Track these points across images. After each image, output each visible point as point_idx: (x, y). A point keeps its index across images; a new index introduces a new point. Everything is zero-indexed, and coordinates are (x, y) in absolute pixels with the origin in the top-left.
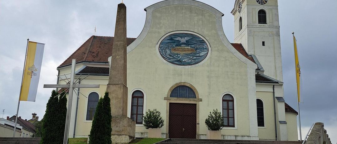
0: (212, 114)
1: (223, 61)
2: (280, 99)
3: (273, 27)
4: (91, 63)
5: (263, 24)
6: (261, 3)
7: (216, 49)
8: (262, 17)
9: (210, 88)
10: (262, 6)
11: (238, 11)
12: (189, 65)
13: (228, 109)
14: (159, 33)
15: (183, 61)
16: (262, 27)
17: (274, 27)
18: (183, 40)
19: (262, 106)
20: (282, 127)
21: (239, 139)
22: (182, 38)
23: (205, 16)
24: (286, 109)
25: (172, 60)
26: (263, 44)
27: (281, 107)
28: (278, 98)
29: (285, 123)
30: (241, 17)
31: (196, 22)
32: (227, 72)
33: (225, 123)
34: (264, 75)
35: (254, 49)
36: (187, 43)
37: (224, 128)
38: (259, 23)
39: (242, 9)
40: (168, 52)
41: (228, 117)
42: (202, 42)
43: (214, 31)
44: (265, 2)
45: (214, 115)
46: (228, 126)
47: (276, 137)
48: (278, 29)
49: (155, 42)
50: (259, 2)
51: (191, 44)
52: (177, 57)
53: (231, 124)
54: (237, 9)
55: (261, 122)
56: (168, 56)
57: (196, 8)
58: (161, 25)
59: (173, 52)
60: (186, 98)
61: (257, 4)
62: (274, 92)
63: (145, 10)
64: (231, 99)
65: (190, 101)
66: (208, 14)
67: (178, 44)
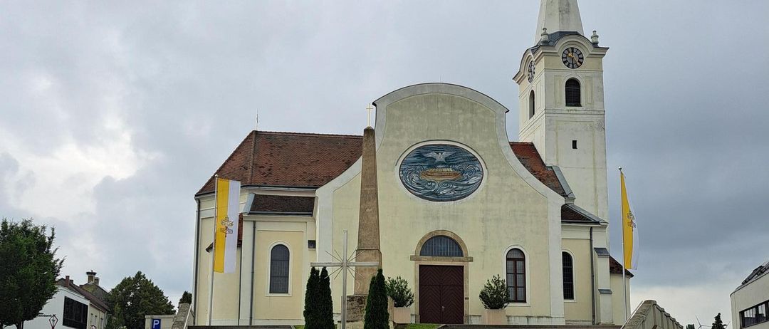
0: (491, 283)
1: (507, 192)
2: (601, 252)
3: (593, 112)
4: (262, 188)
5: (575, 106)
6: (571, 66)
7: (496, 171)
8: (573, 93)
9: (485, 239)
10: (573, 71)
11: (527, 78)
12: (451, 200)
13: (515, 274)
14: (398, 144)
15: (441, 193)
16: (572, 112)
17: (595, 113)
18: (440, 157)
19: (571, 264)
20: (603, 301)
21: (533, 322)
22: (438, 153)
23: (476, 114)
24: (612, 269)
25: (422, 193)
26: (574, 144)
27: (603, 265)
28: (598, 250)
29: (608, 292)
30: (533, 91)
31: (461, 125)
32: (515, 211)
33: (512, 297)
34: (574, 206)
35: (557, 155)
36: (447, 162)
37: (511, 304)
38: (567, 105)
39: (535, 76)
40: (416, 178)
41: (516, 287)
42: (474, 159)
43: (492, 141)
44: (578, 64)
45: (493, 285)
46: (516, 301)
47: (594, 316)
48: (602, 116)
49: (393, 162)
50: (567, 64)
51: (454, 164)
52: (430, 187)
53: (520, 297)
54: (526, 74)
55: (568, 293)
56: (415, 186)
57: (462, 99)
58: (402, 131)
59: (423, 178)
60: (447, 256)
61: (564, 67)
62: (591, 240)
63: (374, 104)
64: (520, 257)
65: (453, 261)
66: (482, 109)
67: (432, 164)
